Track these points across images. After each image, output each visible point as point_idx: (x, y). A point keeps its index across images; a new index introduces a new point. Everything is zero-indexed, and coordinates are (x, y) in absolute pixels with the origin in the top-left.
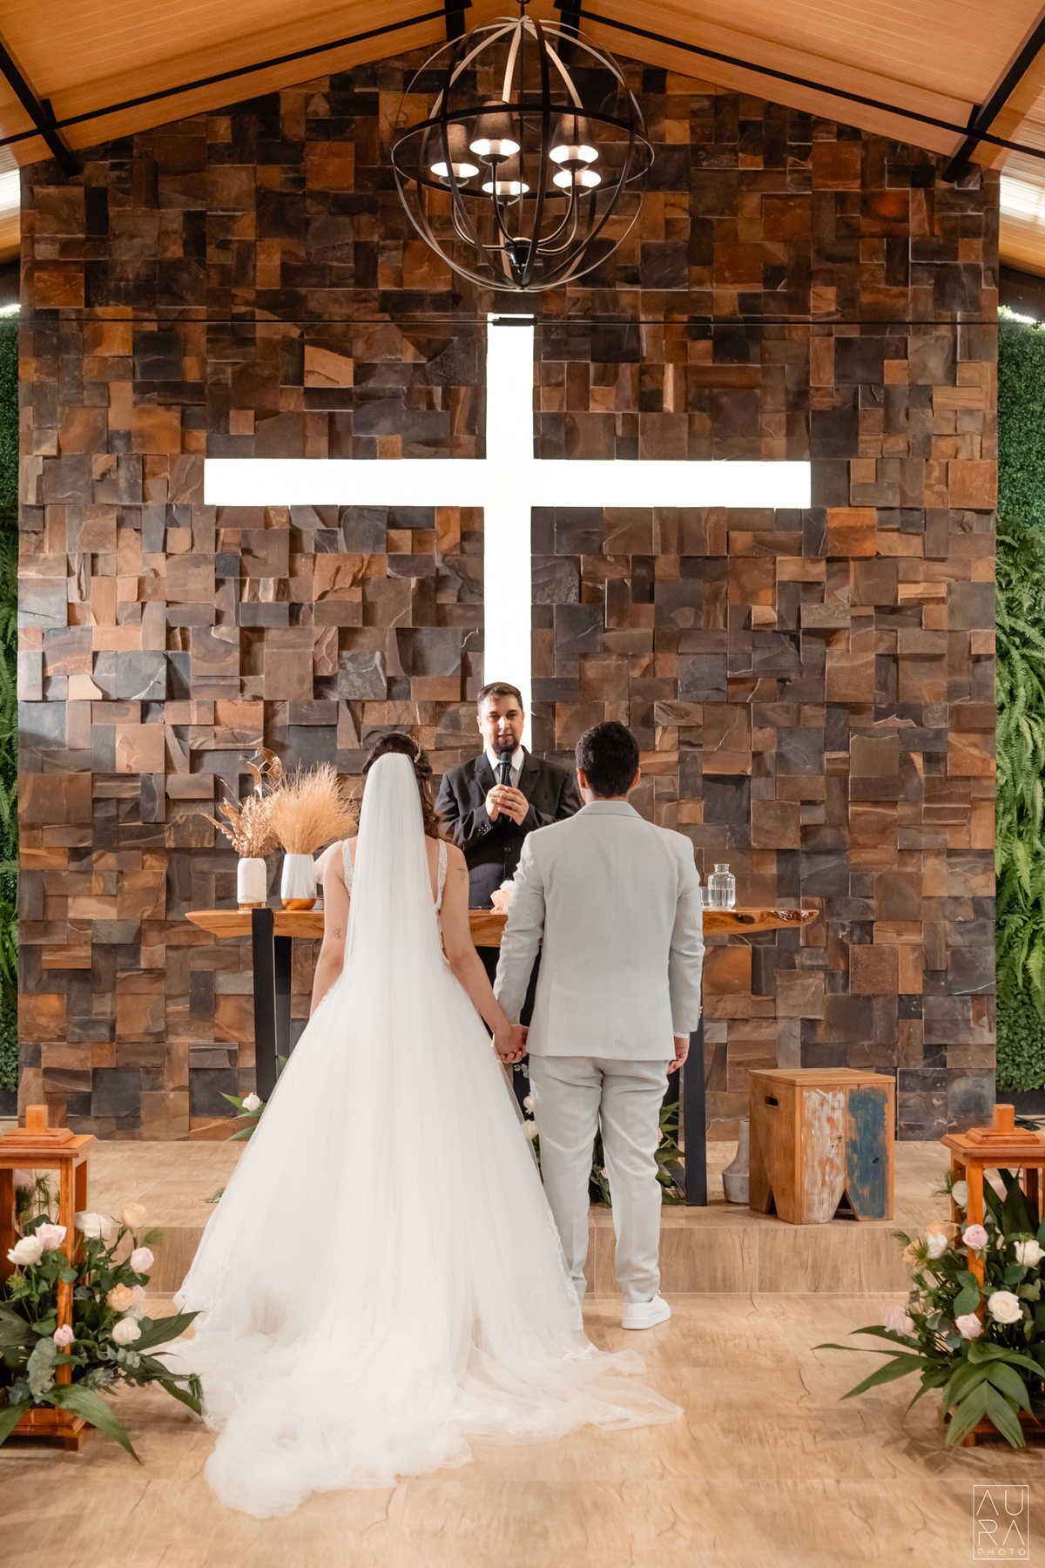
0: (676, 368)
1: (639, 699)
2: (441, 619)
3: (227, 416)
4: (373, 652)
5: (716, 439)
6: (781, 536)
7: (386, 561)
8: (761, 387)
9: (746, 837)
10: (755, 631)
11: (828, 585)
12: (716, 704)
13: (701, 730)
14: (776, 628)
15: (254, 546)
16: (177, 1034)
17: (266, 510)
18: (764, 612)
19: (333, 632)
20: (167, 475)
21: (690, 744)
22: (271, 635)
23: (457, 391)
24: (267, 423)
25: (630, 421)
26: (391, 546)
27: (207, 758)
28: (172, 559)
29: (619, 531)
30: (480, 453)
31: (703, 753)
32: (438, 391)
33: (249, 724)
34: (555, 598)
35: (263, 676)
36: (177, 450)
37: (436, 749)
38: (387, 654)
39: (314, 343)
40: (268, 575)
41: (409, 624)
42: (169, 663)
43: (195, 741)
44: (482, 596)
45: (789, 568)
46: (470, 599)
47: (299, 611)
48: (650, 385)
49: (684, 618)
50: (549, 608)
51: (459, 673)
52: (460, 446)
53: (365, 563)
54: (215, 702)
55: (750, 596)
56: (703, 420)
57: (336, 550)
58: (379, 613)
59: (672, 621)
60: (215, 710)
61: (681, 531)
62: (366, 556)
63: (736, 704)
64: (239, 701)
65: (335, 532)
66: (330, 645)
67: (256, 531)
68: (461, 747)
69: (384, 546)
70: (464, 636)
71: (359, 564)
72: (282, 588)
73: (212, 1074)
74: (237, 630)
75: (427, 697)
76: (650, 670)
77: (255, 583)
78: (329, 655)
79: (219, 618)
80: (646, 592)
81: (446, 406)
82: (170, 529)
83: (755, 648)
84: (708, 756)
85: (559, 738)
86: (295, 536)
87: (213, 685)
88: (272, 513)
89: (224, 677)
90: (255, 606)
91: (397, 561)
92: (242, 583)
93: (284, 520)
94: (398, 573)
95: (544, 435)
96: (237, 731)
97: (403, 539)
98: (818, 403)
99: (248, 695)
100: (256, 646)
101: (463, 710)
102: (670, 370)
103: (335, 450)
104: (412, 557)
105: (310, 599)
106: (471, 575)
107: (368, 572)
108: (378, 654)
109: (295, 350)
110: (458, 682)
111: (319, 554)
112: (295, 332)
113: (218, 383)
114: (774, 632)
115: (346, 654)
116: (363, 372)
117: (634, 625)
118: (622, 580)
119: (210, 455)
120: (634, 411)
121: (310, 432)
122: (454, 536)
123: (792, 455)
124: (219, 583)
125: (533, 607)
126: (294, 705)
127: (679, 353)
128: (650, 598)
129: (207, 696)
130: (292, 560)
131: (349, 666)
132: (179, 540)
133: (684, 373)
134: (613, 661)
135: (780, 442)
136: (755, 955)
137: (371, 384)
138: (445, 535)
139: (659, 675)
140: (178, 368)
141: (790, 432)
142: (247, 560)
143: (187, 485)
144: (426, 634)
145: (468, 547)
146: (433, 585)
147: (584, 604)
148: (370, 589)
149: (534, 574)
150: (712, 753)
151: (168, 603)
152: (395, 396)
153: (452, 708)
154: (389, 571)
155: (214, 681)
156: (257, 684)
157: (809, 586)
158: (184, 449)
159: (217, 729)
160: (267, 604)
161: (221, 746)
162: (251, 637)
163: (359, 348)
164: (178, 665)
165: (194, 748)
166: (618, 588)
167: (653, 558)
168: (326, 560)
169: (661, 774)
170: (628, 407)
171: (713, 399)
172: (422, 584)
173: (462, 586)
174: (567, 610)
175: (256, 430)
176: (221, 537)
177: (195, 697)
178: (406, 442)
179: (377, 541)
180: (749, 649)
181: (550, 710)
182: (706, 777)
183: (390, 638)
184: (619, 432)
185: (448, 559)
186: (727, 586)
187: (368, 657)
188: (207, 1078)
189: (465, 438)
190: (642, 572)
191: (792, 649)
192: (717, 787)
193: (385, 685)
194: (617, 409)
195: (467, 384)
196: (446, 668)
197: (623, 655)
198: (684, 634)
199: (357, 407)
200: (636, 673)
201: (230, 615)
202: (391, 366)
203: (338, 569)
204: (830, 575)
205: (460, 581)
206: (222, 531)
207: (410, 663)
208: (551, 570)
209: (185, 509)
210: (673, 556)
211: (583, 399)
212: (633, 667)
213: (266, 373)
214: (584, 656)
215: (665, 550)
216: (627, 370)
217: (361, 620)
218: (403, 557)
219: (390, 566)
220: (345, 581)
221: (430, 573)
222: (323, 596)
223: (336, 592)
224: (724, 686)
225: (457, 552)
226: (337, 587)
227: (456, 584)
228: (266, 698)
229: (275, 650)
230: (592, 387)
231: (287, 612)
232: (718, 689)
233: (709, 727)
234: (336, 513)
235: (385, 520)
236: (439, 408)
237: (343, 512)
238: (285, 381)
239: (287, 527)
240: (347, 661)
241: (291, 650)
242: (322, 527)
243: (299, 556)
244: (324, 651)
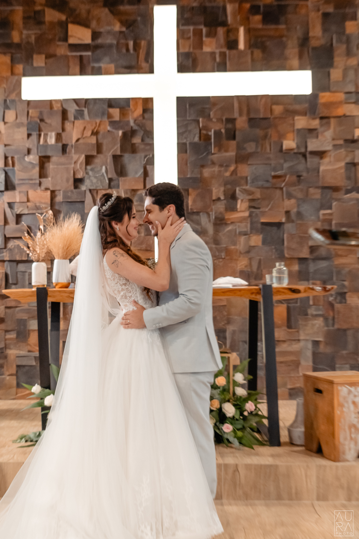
0: (245, 29)
1: (229, 186)
2: (134, 150)
3: (32, 57)
4: (102, 167)
5: (264, 61)
6: (297, 107)
7: (107, 123)
8: (286, 37)
9: (282, 252)
10: (285, 153)
11: (321, 130)
12: (267, 188)
13: (259, 201)
14: (296, 151)
15: (45, 118)
16: (10, 349)
17: (51, 101)
18: (289, 143)
19: (83, 157)
20: (5, 86)
21: (255, 208)
22: (54, 159)
23: (140, 43)
24: (51, 60)
25: (222, 55)
26: (110, 116)
27: (24, 218)
28: (7, 125)
29: (218, 107)
30: (151, 71)
31: (261, 212)
32: (131, 44)
33: (43, 201)
34: (188, 139)
35: (50, 179)
36: (9, 74)
38: (108, 167)
39: (73, 23)
40: (52, 131)
41: (119, 153)
42: (6, 173)
43: (18, 210)
44: (153, 139)
45: (301, 122)
46: (147, 141)
47: (66, 148)
48: (232, 37)
49: (251, 147)
50: (185, 144)
51: (143, 176)
52: (142, 68)
53: (98, 124)
54: (27, 192)
55: (282, 136)
56: (258, 53)
57: (84, 119)
58: (104, 148)
59: (244, 149)
60: (28, 195)
61: (248, 106)
62: (98, 121)
63: (276, 188)
64: (39, 191)
65: (83, 111)
66: (81, 164)
67: (46, 111)
69: (106, 116)
70: (145, 157)
71: (94, 125)
72: (59, 137)
73: (27, 368)
74: (37, 158)
75: (127, 187)
76: (234, 172)
77: (46, 135)
78: (81, 168)
79: (29, 152)
80: (232, 135)
81: (135, 49)
82: (7, 111)
83: (285, 161)
84: (263, 213)
85: (191, 206)
86: (64, 114)
87: (27, 184)
88: (53, 103)
89: (32, 180)
90: (46, 146)
91: (113, 123)
92: (40, 135)
93: (59, 105)
94: (113, 128)
95: (182, 63)
96: (38, 204)
97: (116, 113)
98: (314, 43)
99: (43, 187)
100: (46, 165)
102: (242, 30)
103: (83, 72)
104: (120, 122)
105: (72, 142)
106: (148, 129)
107: (99, 129)
108: (104, 168)
109: (64, 26)
110: (142, 180)
111: (76, 121)
112: (63, 18)
113: (28, 43)
114: (295, 153)
115: (89, 167)
116: (95, 35)
117: (226, 151)
118: (220, 130)
119: (25, 75)
120: (224, 50)
121: (71, 64)
122: (139, 111)
123: (302, 67)
124: (29, 135)
125: (178, 144)
126: (64, 192)
127: (246, 21)
128: (234, 138)
129: (24, 188)
130: (63, 124)
131: (91, 173)
132: (10, 116)
133: (248, 31)
134: (216, 169)
135: (295, 62)
136: (288, 309)
137: (100, 41)
138: (135, 110)
139: (239, 175)
140: (9, 36)
141: (301, 56)
142: (42, 125)
143: (14, 90)
144: (127, 158)
145: (146, 116)
146: (130, 134)
147: (202, 142)
148: (100, 137)
149: (178, 127)
150: (265, 212)
151: (6, 145)
152: (110, 46)
153: (139, 192)
154: (109, 128)
155: (27, 182)
156: (47, 182)
157: (311, 131)
158: (12, 73)
159: (28, 204)
160: (52, 145)
161: (31, 212)
162: (44, 160)
163: (94, 24)
164: (10, 174)
165: (18, 213)
166: (218, 134)
167: (235, 119)
168: (79, 124)
169: (241, 222)
170: (222, 47)
171: (263, 43)
172: (124, 134)
173: (144, 134)
174: (194, 145)
175: (46, 63)
176: (30, 114)
177: (18, 189)
178: (116, 67)
179: (103, 114)
180: (282, 161)
181: (187, 192)
182: (263, 224)
183: (110, 160)
184: (218, 59)
185: (137, 122)
186: (272, 132)
187: (99, 169)
188: (25, 370)
189: (144, 65)
190: (230, 126)
191: (303, 161)
192: (268, 228)
193: (107, 181)
194: (216, 48)
195: (145, 39)
196: (136, 173)
197: (221, 166)
198: (250, 155)
199: (93, 52)
200: (228, 174)
201: (34, 150)
202: (109, 32)
203: (85, 128)
204: (321, 125)
205: (143, 132)
206: (30, 111)
207: (119, 170)
208: (186, 126)
209: (13, 101)
210: (245, 118)
211: (200, 44)
212: (226, 171)
213: (50, 37)
214: (203, 166)
215: (241, 114)
216: (221, 31)
217: (96, 151)
218: (115, 121)
219: (109, 125)
220: (88, 133)
221: (128, 129)
222: (78, 140)
223: (84, 138)
224: (270, 179)
225: (141, 118)
226: (84, 136)
227: (141, 133)
228: (51, 189)
229: (56, 166)
230: (204, 39)
231: (61, 149)
232: (267, 181)
233: (263, 199)
234: (84, 102)
235: (107, 104)
236: (132, 51)
237: (87, 101)
238: (60, 40)
239: (61, 109)
240: (89, 171)
241: (63, 166)
242: (77, 108)
243: (66, 122)
244: (78, 166)
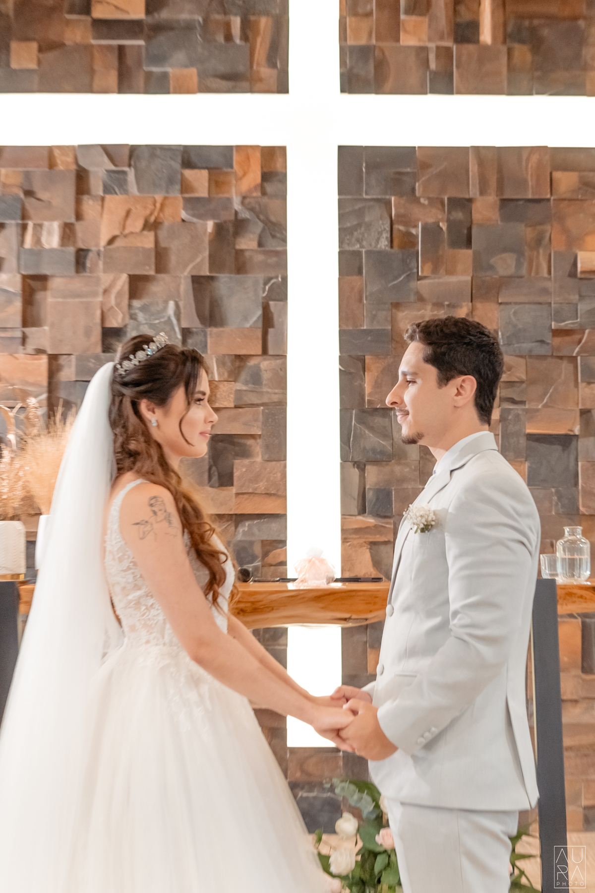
2: (240, 266)
3: (7, 48)
4: (166, 302)
5: (538, 74)
7: (181, 203)
8: (585, 18)
9: (574, 502)
10: (581, 279)
12: (541, 357)
13: (524, 385)
15: (37, 188)
17: (50, 150)
18: (591, 258)
19: (123, 280)
21: (513, 401)
22: (56, 283)
23: (257, 23)
24: (51, 56)
25: (445, 54)
26: (185, 187)
29: (433, 171)
30: (282, 87)
31: (527, 411)
32: (236, 23)
33: (31, 379)
34: (364, 243)
35: (46, 328)
37: (236, 407)
38: (181, 304)
40: (52, 219)
41: (206, 272)
44: (285, 240)
46: (272, 245)
47: (85, 257)
49: (505, 265)
50: (359, 253)
51: (260, 324)
52: (261, 80)
53: (158, 205)
55: (575, 241)
56: (523, 53)
57: (126, 192)
58: (173, 259)
59: (491, 267)
61: (500, 171)
62: (159, 197)
63: (561, 358)
64: (21, 355)
65: (124, 173)
66: (119, 294)
67: (39, 171)
68: (263, 404)
69: (178, 187)
70: (265, 284)
71: (151, 207)
72: (68, 233)
74: (18, 279)
75: (224, 350)
77: (38, 227)
78: (118, 304)
80: (463, 237)
81: (245, 37)
83: (582, 297)
84: (532, 414)
85: (370, 395)
86: (81, 178)
88: (57, 153)
89: (6, 329)
90: (38, 252)
91: (193, 203)
92: (24, 227)
93: (70, 159)
94: (194, 216)
95: (351, 68)
96: (18, 387)
97: (199, 179)
99: (30, 348)
100: (39, 296)
101: (265, 364)
103: (125, 85)
104: (209, 200)
105: (97, 245)
106: (273, 219)
107: (161, 215)
108: (171, 304)
110: (259, 333)
111: (108, 197)
115: (136, 303)
117: (450, 272)
118: (437, 224)
120: (449, 43)
121: (98, 66)
122: (254, 176)
125: (341, 253)
126: (80, 359)
128: (468, 243)
130: (78, 202)
131: (141, 316)
133: (502, 4)
134: (428, 311)
136: (585, 628)
137: (164, 15)
138: (245, 174)
142: (30, 203)
144: (225, 283)
145: (269, 188)
146: (231, 229)
147: (396, 249)
148: (163, 233)
149: (342, 217)
150: (537, 410)
152: (189, 27)
153: (252, 362)
154: (184, 215)
156: (40, 336)
160: (52, 250)
162: (33, 286)
166: (431, 232)
167: (470, 201)
168: (116, 203)
170: (442, 38)
171: (533, 30)
172: (220, 229)
173: (264, 229)
174: (379, 258)
175: (39, 62)
178: (202, 75)
179: (171, 181)
180: (575, 298)
181: (360, 365)
182: (531, 437)
183: (185, 287)
184: (433, 65)
185: (247, 201)
186: (552, 231)
187: (161, 306)
189: (265, 72)
190: (459, 215)
192: (542, 448)
193: (179, 336)
194: (430, 40)
195: (267, 13)
196: (246, 318)
197: (438, 305)
198: (504, 283)
199: (148, 39)
201: (11, 261)
203: (128, 213)
205: (261, 225)
206: (3, 171)
207: (207, 312)
208: (360, 213)
210: (492, 198)
211: (394, 30)
213: (50, 1)
214: (397, 305)
215: (483, 192)
217: (153, 267)
218: (199, 200)
219: (185, 209)
220: (135, 224)
221: (228, 216)
222: (111, 241)
223: (125, 236)
224: (548, 338)
225: (258, 194)
226: (127, 231)
227: (256, 228)
228: (50, 352)
229: (60, 300)
230: (403, 17)
231: (72, 259)
232: (542, 342)
233: (532, 382)
234: (126, 152)
235: (179, 160)
236: (238, 41)
237: (133, 151)
238: (71, 11)
239: (73, 167)
240: (137, 311)
241: (77, 300)
242: (113, 167)
243: (85, 198)
244: (112, 300)
